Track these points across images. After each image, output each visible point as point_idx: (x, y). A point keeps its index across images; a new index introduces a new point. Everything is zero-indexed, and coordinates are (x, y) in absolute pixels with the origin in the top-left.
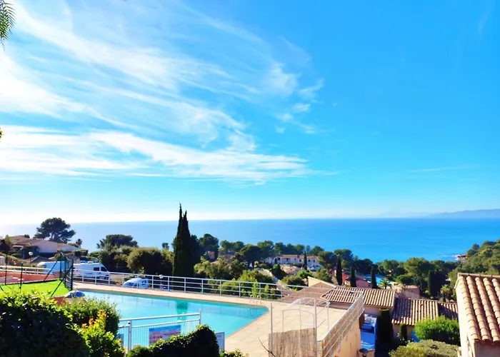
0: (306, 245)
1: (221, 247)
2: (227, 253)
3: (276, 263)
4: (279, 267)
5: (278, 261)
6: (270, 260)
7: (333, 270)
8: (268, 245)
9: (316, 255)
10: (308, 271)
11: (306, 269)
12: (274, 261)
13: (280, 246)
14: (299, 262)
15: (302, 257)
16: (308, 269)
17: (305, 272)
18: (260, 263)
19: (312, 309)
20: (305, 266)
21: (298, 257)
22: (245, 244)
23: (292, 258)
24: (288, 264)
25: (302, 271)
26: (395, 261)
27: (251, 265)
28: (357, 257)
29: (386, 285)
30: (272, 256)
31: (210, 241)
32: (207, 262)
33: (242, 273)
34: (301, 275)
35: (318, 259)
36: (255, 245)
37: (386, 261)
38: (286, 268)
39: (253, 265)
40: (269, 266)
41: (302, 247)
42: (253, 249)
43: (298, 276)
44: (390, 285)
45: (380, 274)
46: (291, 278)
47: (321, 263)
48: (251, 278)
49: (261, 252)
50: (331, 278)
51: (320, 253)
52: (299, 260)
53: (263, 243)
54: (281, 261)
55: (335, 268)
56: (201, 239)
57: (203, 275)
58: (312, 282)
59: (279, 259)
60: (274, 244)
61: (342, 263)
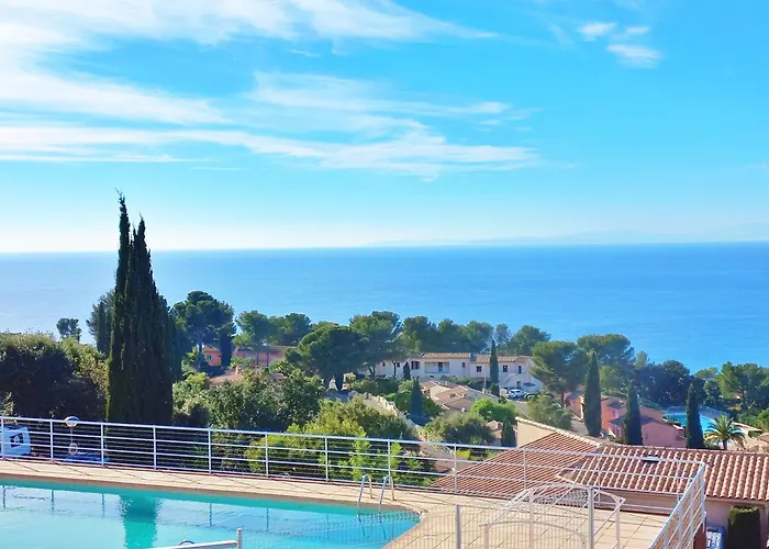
0: (494, 325)
1: (239, 331)
2: (259, 349)
3: (407, 376)
4: (417, 388)
5: (413, 373)
6: (387, 369)
7: (574, 397)
8: (382, 324)
9: (526, 352)
10: (503, 400)
11: (496, 392)
12: (400, 370)
13: (418, 327)
14: (473, 373)
15: (484, 359)
16: (503, 392)
17: (495, 402)
18: (359, 377)
19: (578, 519)
20: (492, 385)
21: (473, 359)
22: (314, 321)
23: (456, 362)
24: (444, 378)
25: (484, 398)
26: (755, 368)
27: (332, 385)
28: (644, 356)
29: (726, 435)
30: (395, 356)
31: (207, 313)
32: (201, 376)
33: (316, 409)
34: (483, 412)
35: (530, 363)
36: (345, 323)
37: (728, 367)
38: (436, 392)
39: (339, 384)
40: (385, 387)
41: (484, 330)
42: (339, 336)
43: (474, 414)
44: (738, 436)
45: (708, 404)
46: (453, 419)
47: (539, 375)
48: (347, 424)
49: (362, 346)
50: (569, 417)
51: (538, 347)
52: (473, 367)
53: (368, 320)
54: (421, 372)
55: (582, 388)
56: (179, 307)
57: (199, 416)
58: (528, 432)
59: (416, 365)
60: (402, 320)
61: (602, 376)
